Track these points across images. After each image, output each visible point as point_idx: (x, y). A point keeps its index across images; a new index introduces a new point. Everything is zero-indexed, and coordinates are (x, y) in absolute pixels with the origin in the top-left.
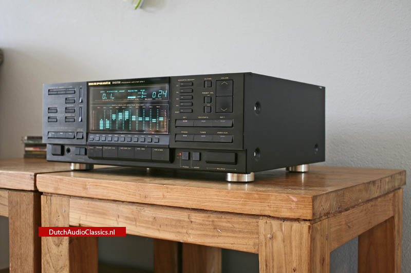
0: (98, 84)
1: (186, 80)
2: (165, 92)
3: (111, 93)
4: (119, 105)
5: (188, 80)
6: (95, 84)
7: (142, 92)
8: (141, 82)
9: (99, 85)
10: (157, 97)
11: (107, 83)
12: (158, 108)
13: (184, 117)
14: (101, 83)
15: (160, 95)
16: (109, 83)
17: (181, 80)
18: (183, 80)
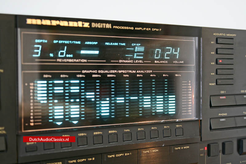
0: (54, 23)
1: (224, 35)
2: (176, 51)
3: (64, 45)
4: (102, 72)
5: (228, 35)
6: (47, 22)
7: (134, 47)
8: (154, 30)
9: (58, 26)
10: (162, 59)
11: (80, 24)
12: (166, 77)
13: (222, 92)
14: (64, 24)
15: (168, 55)
16: (86, 25)
17: (218, 34)
18: (221, 34)
